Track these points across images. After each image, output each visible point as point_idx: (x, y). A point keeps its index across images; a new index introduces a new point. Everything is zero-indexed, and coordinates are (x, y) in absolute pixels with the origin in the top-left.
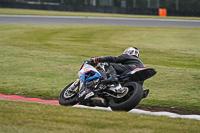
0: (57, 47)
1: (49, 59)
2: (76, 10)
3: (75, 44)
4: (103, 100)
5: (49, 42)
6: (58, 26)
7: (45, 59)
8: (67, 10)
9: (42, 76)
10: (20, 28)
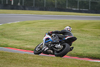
0: (87, 31)
1: (82, 37)
2: (96, 13)
3: (96, 30)
4: (52, 51)
5: (83, 29)
6: (87, 21)
7: (80, 37)
8: (92, 13)
9: (79, 46)
10: (68, 22)
